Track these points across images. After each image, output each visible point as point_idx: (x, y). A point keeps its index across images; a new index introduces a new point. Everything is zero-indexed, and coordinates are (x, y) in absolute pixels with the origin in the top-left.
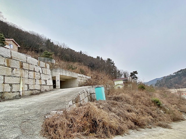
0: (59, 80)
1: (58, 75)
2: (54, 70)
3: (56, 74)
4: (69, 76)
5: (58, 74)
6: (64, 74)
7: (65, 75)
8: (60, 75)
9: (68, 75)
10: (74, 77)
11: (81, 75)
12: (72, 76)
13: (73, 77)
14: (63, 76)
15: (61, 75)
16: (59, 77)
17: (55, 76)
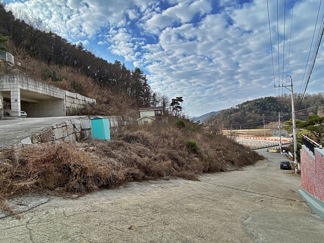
0: (19, 100)
1: (16, 90)
2: (5, 77)
3: (12, 86)
4: (44, 93)
5: (15, 86)
6: (31, 88)
7: (34, 90)
8: (21, 89)
9: (40, 92)
10: (55, 96)
11: (74, 95)
12: (52, 95)
13: (53, 97)
14: (28, 91)
15: (24, 90)
16: (19, 94)
17: (9, 90)
